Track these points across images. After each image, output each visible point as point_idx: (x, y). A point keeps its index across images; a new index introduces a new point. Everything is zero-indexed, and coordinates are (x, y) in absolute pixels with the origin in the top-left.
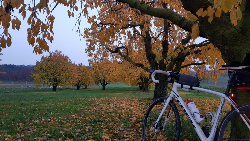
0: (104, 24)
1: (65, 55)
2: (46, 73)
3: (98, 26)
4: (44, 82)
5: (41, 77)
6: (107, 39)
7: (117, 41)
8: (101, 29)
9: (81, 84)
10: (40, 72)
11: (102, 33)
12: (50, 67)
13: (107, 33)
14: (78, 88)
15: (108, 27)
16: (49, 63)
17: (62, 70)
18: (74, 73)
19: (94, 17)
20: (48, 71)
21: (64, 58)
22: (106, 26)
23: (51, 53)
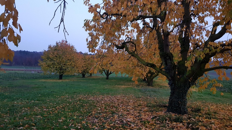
0: (109, 15)
1: (71, 45)
2: (53, 62)
3: (102, 16)
4: (51, 70)
5: (48, 66)
6: (112, 33)
7: (124, 35)
8: (106, 21)
9: (86, 73)
10: (47, 60)
11: (107, 26)
12: (56, 56)
13: (112, 26)
14: (84, 76)
15: (114, 18)
16: (55, 53)
17: (68, 60)
18: (79, 63)
19: (97, 6)
20: (54, 60)
21: (70, 48)
22: (111, 18)
23: (58, 42)
